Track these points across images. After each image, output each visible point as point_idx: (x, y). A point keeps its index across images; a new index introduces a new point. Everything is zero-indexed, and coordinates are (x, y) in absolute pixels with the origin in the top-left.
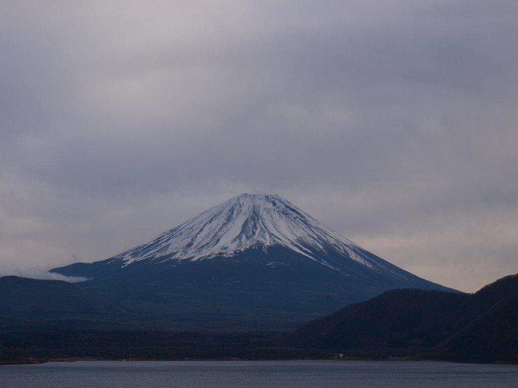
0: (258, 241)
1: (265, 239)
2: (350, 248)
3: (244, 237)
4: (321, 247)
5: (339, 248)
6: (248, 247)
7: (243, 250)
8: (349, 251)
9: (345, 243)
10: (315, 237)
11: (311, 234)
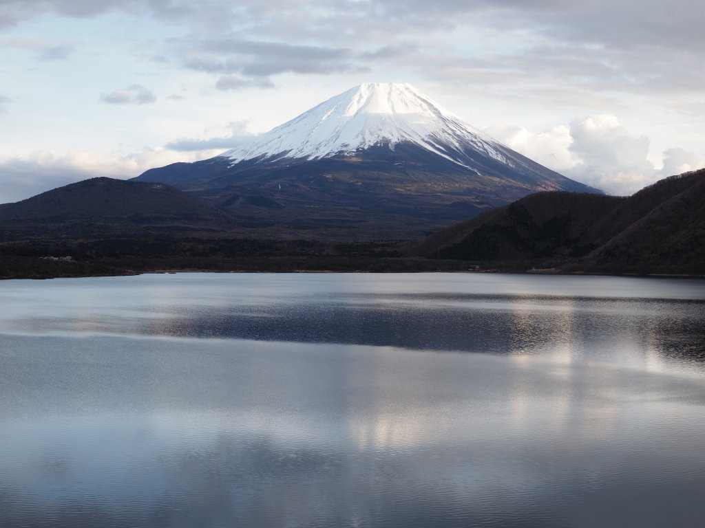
0: (384, 137)
1: (393, 135)
2: (489, 145)
3: (367, 132)
4: (457, 145)
5: (477, 145)
6: (372, 145)
7: (366, 148)
8: (489, 149)
9: (483, 139)
10: (450, 132)
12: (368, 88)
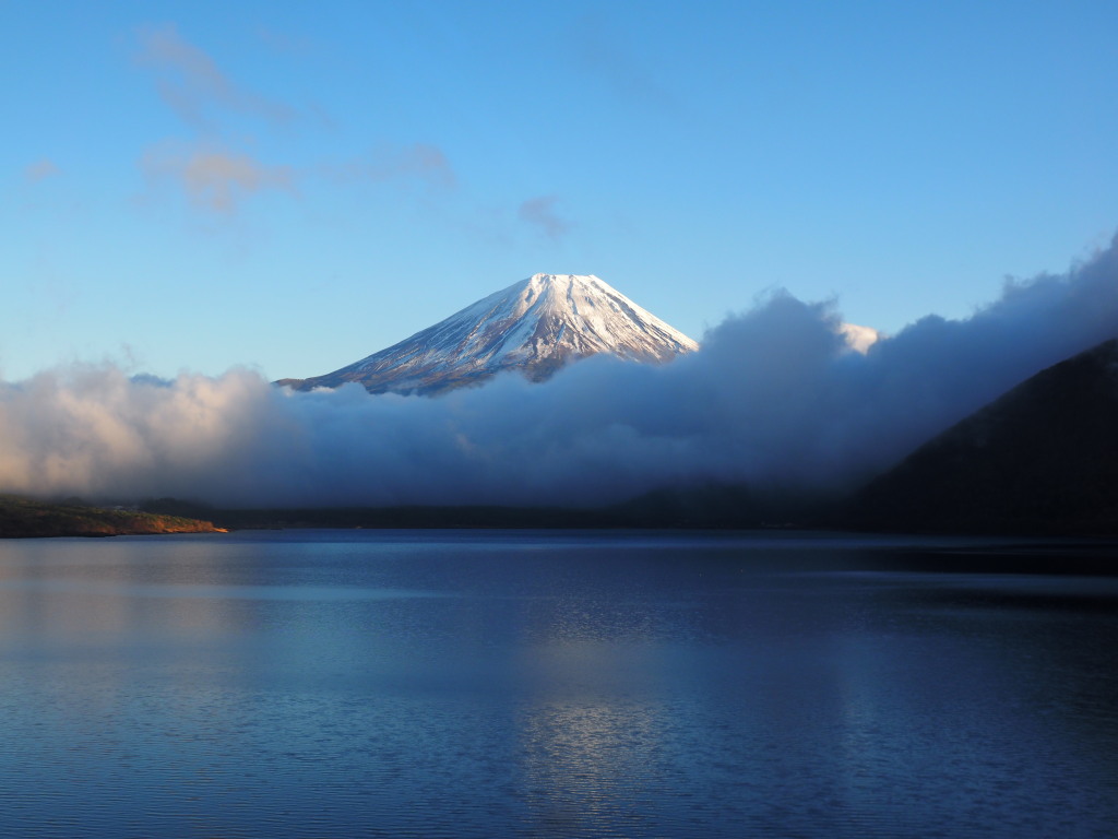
0: (562, 346)
1: (574, 344)
3: (540, 341)
4: (658, 357)
6: (546, 356)
10: (649, 340)
11: (643, 335)
12: (541, 282)
